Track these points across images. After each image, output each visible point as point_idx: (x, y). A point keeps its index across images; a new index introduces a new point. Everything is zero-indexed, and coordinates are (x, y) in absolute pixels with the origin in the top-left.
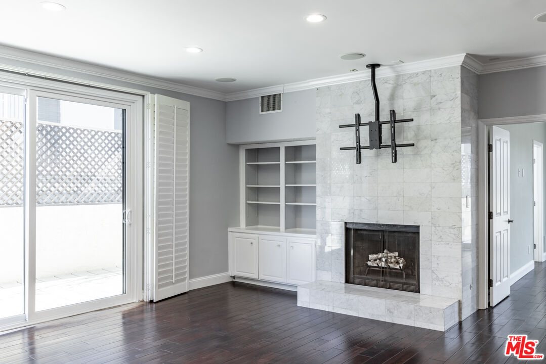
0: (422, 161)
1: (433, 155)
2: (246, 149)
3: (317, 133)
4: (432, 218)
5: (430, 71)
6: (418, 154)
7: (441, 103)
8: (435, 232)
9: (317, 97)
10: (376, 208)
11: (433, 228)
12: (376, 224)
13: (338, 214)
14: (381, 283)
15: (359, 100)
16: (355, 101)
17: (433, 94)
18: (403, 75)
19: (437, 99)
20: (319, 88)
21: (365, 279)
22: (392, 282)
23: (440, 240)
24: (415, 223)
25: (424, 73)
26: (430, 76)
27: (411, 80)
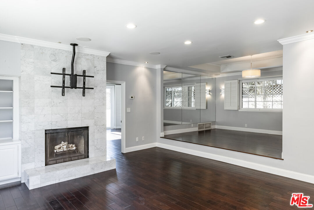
0: (90, 96)
1: (95, 93)
3: (22, 73)
4: (95, 122)
5: (94, 55)
6: (89, 93)
7: (98, 71)
8: (96, 128)
9: (22, 49)
10: (66, 120)
11: (95, 126)
12: (65, 129)
14: (67, 159)
15: (55, 59)
16: (52, 59)
17: (95, 66)
18: (81, 53)
19: (97, 69)
20: (24, 44)
21: (56, 160)
23: (98, 131)
24: (87, 125)
25: (91, 55)
26: (94, 58)
27: (85, 56)
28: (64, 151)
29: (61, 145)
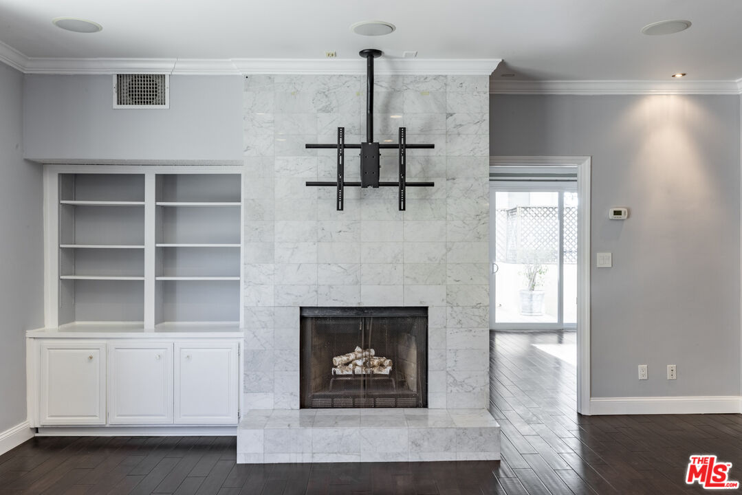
0: (432, 209)
1: (450, 201)
2: (59, 174)
3: (247, 153)
4: (447, 295)
5: (446, 76)
6: (427, 199)
7: (461, 125)
8: (451, 314)
9: (246, 90)
10: (357, 283)
11: (449, 309)
12: (356, 308)
13: (288, 294)
14: (363, 401)
15: (327, 106)
16: (320, 107)
17: (451, 112)
18: (403, 76)
19: (455, 119)
20: (251, 76)
21: (332, 397)
22: (380, 396)
23: (459, 326)
24: (421, 302)
25: (436, 78)
26: (446, 84)
27: (417, 86)
28: (355, 375)
29: (352, 356)
